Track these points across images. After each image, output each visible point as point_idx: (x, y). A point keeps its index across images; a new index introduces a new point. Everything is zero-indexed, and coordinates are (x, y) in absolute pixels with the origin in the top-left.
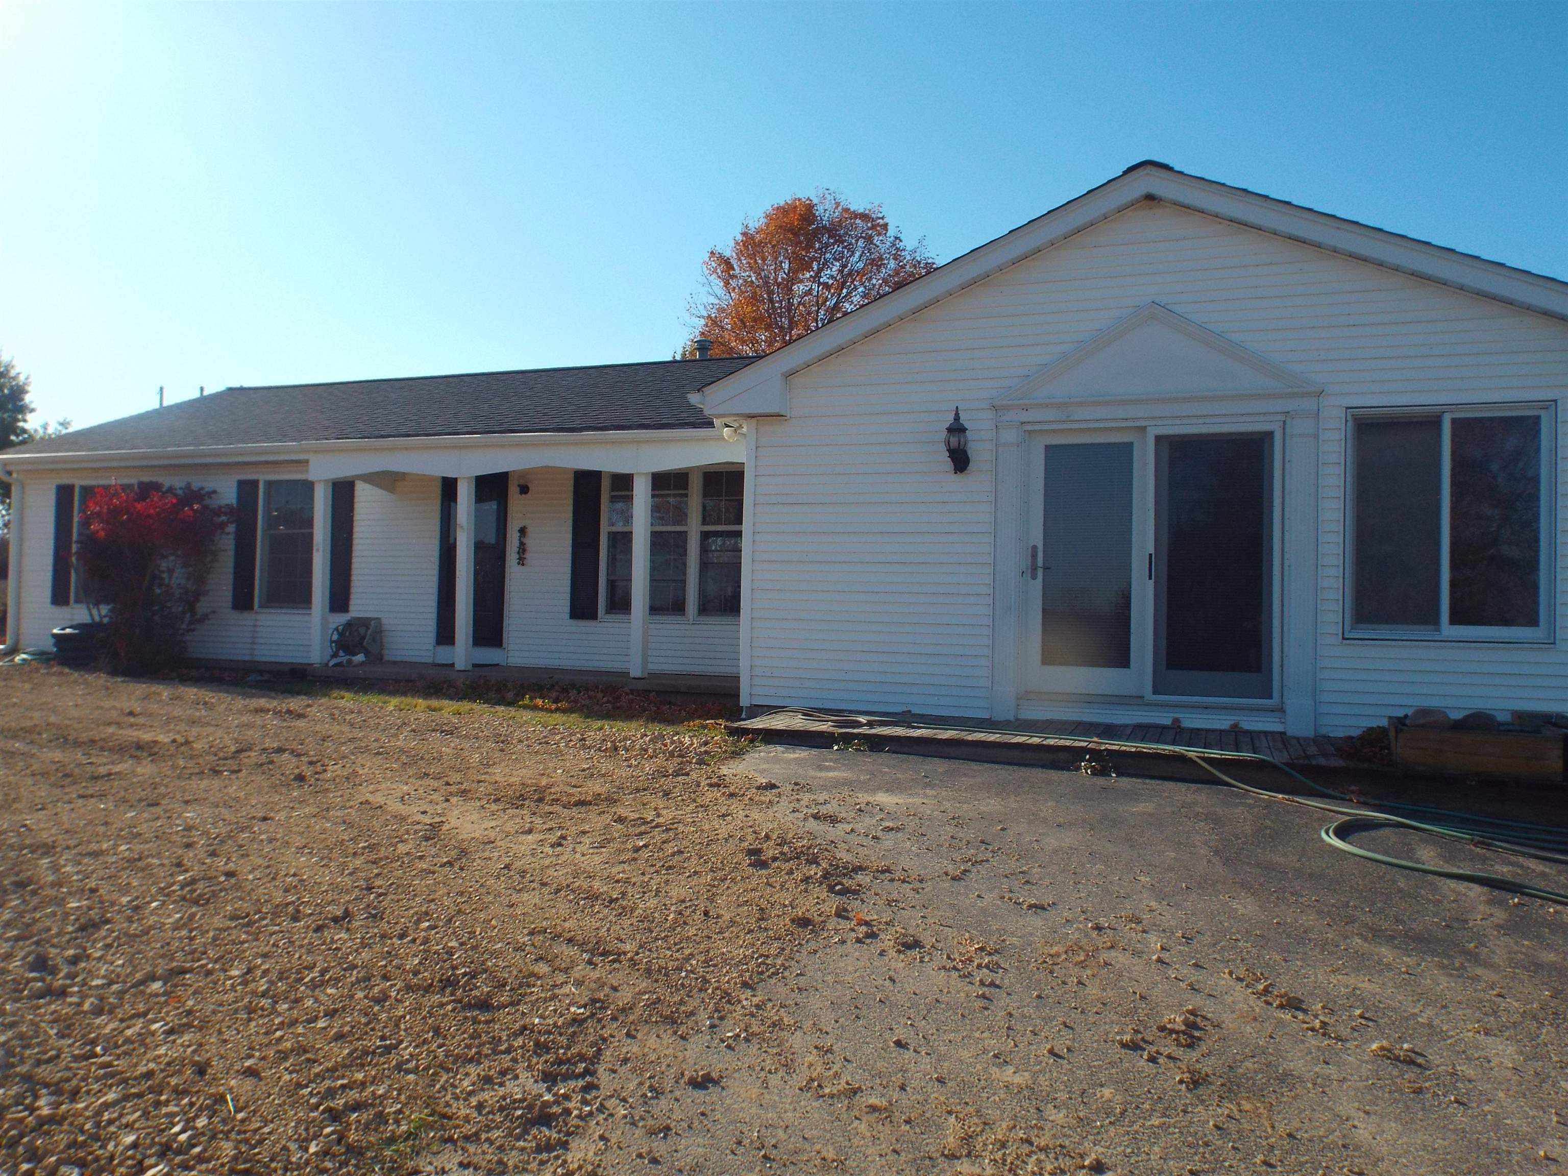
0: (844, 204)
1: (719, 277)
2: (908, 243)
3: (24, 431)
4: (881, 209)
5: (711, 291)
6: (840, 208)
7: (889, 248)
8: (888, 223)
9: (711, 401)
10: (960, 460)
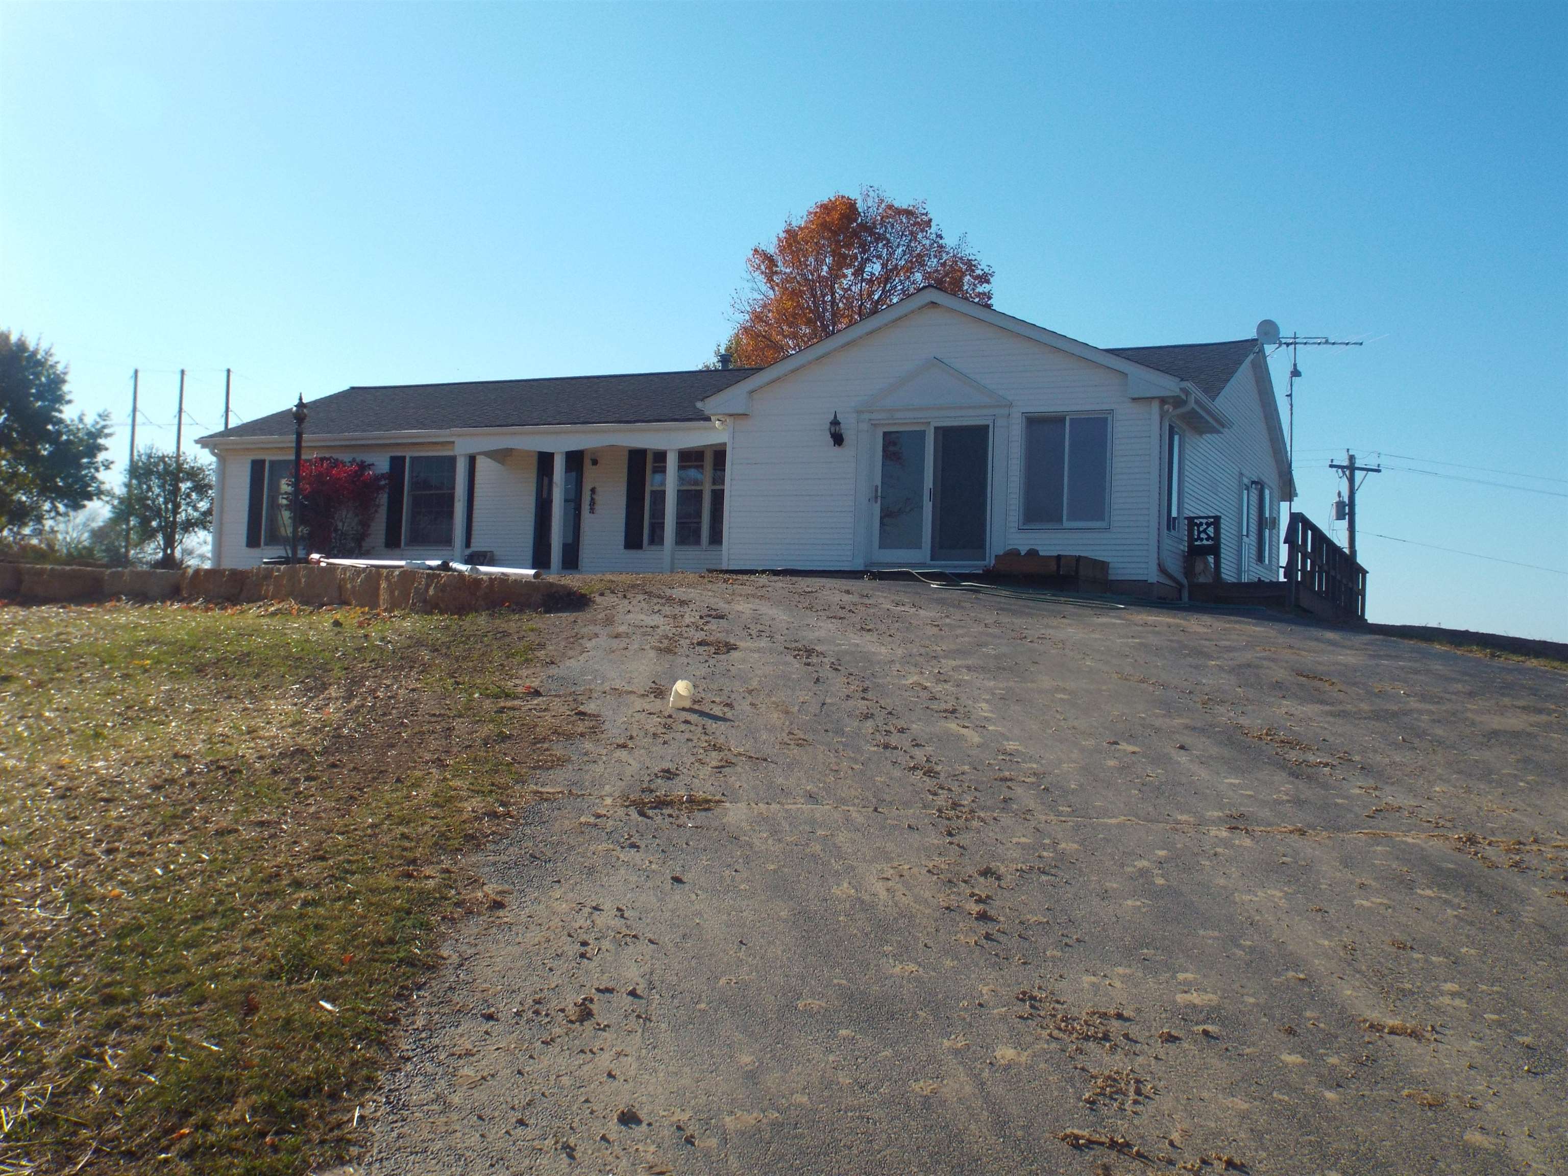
0: (887, 201)
1: (762, 273)
2: (949, 241)
3: (61, 421)
4: (924, 206)
5: (755, 286)
6: (883, 206)
7: (931, 245)
8: (930, 220)
9: (708, 406)
10: (838, 439)
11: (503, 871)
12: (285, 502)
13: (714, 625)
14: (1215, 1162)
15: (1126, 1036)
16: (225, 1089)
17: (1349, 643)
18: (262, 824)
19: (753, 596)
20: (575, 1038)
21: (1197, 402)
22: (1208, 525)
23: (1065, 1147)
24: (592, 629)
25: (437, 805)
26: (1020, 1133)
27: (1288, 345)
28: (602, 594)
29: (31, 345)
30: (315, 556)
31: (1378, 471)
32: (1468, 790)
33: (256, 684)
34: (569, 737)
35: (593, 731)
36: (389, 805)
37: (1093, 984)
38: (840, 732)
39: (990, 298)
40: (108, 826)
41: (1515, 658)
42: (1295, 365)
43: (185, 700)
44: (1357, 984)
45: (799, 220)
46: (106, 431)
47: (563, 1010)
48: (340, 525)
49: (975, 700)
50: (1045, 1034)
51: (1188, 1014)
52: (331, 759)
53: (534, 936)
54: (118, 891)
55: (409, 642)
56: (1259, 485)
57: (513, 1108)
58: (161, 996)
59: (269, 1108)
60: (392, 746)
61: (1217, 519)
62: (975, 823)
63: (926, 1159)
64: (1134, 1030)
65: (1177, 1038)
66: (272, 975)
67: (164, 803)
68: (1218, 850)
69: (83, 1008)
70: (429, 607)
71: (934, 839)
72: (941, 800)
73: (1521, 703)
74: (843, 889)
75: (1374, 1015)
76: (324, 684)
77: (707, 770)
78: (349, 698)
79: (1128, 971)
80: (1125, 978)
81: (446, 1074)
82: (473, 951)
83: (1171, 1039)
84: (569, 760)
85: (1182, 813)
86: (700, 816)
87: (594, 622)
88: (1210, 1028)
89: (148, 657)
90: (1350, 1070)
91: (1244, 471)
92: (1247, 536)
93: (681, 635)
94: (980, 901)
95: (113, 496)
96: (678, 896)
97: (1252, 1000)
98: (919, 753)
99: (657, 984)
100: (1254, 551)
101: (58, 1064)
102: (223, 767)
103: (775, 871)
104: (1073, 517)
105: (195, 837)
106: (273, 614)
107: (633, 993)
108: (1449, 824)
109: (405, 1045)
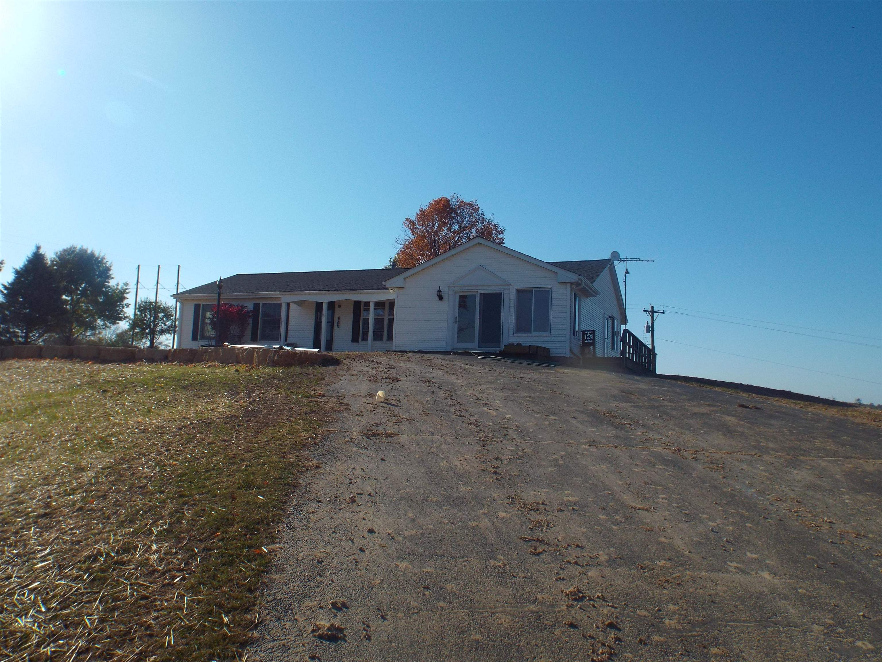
0: (461, 199)
1: (409, 228)
2: (487, 216)
3: (109, 286)
4: (476, 202)
5: (406, 234)
6: (459, 201)
7: (479, 218)
8: (479, 208)
9: (388, 284)
10: (440, 298)
11: (318, 457)
12: (209, 322)
13: (391, 371)
14: (573, 546)
15: (545, 509)
16: (230, 522)
17: (644, 381)
18: (224, 441)
19: (406, 361)
20: (350, 508)
21: (585, 284)
22: (590, 334)
23: (522, 541)
24: (343, 372)
25: (290, 434)
26: (506, 537)
27: (624, 261)
28: (345, 359)
29: (97, 254)
30: (226, 344)
31: (664, 313)
32: (681, 433)
33: (209, 393)
34: (338, 411)
35: (347, 409)
36: (272, 434)
37: (534, 494)
38: (442, 411)
39: (503, 240)
40: (165, 442)
41: (709, 387)
42: (627, 269)
43: (181, 398)
44: (629, 495)
45: (425, 207)
46: (127, 291)
47: (345, 500)
48: (232, 332)
49: (495, 400)
50: (516, 509)
51: (567, 504)
52: (247, 419)
53: (332, 477)
54: (175, 463)
55: (269, 377)
56: (613, 319)
57: (331, 528)
58: (200, 495)
59: (247, 527)
60: (270, 414)
61: (594, 331)
62: (493, 443)
63: (474, 544)
64: (548, 508)
65: (563, 511)
66: (239, 488)
67: (184, 434)
68: (584, 452)
69: (172, 499)
70: (275, 364)
71: (478, 447)
72: (481, 434)
73: (708, 403)
74: (444, 463)
75: (633, 504)
76: (237, 392)
77: (391, 424)
78: (249, 397)
79: (547, 490)
80: (546, 493)
81: (306, 518)
82: (311, 481)
83: (561, 510)
84: (339, 420)
85: (572, 440)
86: (390, 439)
87: (343, 370)
88: (575, 508)
89: (162, 383)
90: (622, 520)
91: (606, 313)
92: (607, 339)
93: (378, 375)
94: (494, 468)
95: (130, 319)
96: (383, 465)
97: (591, 499)
98: (472, 418)
99: (378, 492)
100: (610, 345)
101: (168, 515)
102: (205, 422)
103: (419, 457)
104: (535, 330)
105: (200, 445)
106: (209, 367)
107: (370, 495)
108: (672, 445)
109: (290, 510)
